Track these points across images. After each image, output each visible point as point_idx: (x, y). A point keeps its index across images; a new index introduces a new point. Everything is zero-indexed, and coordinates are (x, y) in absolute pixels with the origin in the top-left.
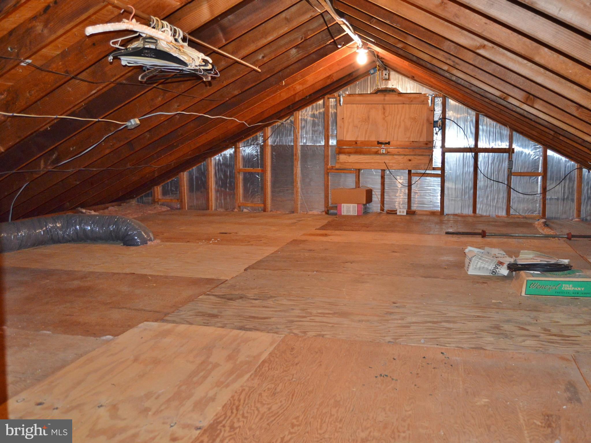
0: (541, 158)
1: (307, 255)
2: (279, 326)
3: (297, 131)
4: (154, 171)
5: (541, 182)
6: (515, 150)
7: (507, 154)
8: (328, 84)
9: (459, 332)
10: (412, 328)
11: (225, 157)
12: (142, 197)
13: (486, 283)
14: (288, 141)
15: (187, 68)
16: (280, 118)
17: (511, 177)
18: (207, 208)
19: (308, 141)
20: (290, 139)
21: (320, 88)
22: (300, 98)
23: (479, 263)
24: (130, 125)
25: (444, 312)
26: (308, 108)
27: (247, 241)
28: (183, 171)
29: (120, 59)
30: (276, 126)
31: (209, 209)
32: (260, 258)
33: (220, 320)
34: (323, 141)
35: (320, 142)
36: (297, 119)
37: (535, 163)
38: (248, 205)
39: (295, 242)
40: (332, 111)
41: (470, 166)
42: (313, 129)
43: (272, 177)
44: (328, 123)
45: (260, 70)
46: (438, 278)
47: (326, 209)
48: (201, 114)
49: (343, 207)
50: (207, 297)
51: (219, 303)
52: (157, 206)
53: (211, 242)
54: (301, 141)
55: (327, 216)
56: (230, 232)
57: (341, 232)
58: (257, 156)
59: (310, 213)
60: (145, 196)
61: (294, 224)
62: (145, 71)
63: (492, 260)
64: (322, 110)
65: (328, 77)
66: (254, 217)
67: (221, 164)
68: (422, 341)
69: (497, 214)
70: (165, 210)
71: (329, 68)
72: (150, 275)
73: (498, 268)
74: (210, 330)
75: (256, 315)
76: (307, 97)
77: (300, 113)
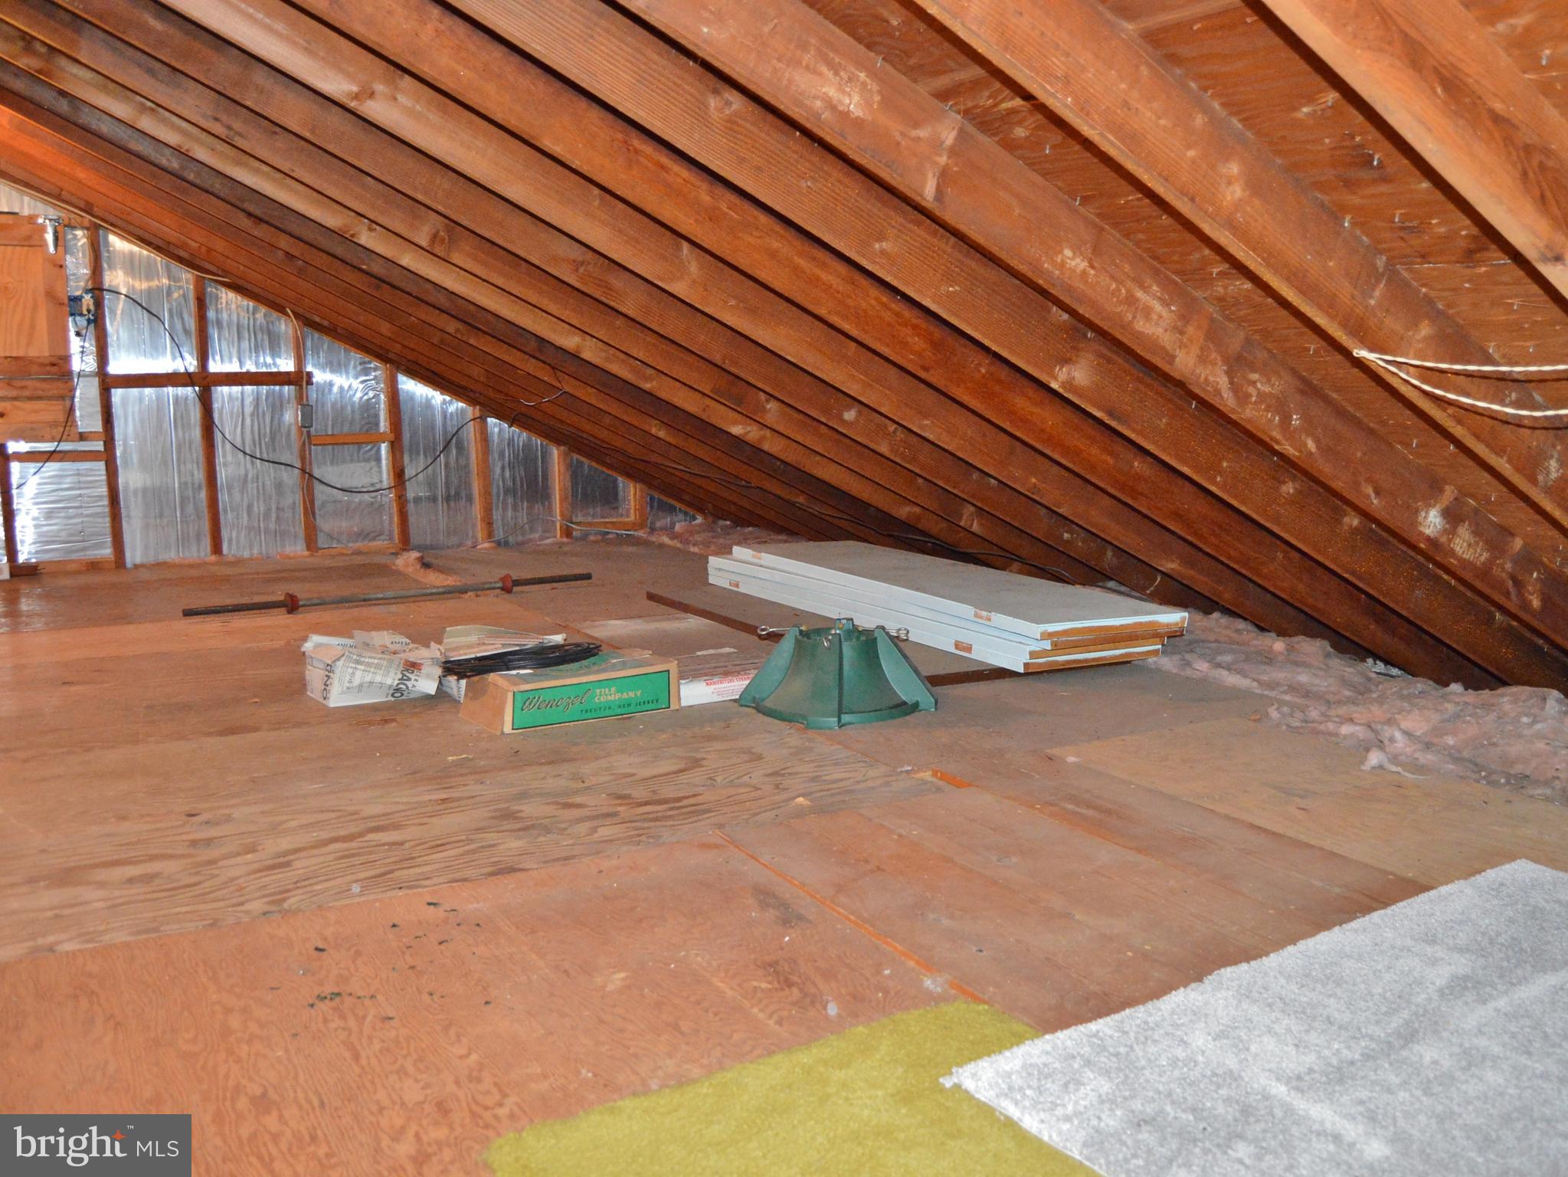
0: (382, 396)
5: (387, 459)
6: (314, 380)
7: (292, 388)
9: (426, 846)
10: (297, 864)
13: (393, 720)
17: (310, 450)
23: (358, 674)
25: (348, 808)
37: (368, 407)
41: (189, 424)
46: (256, 729)
63: (391, 661)
68: (356, 888)
69: (279, 550)
73: (409, 679)
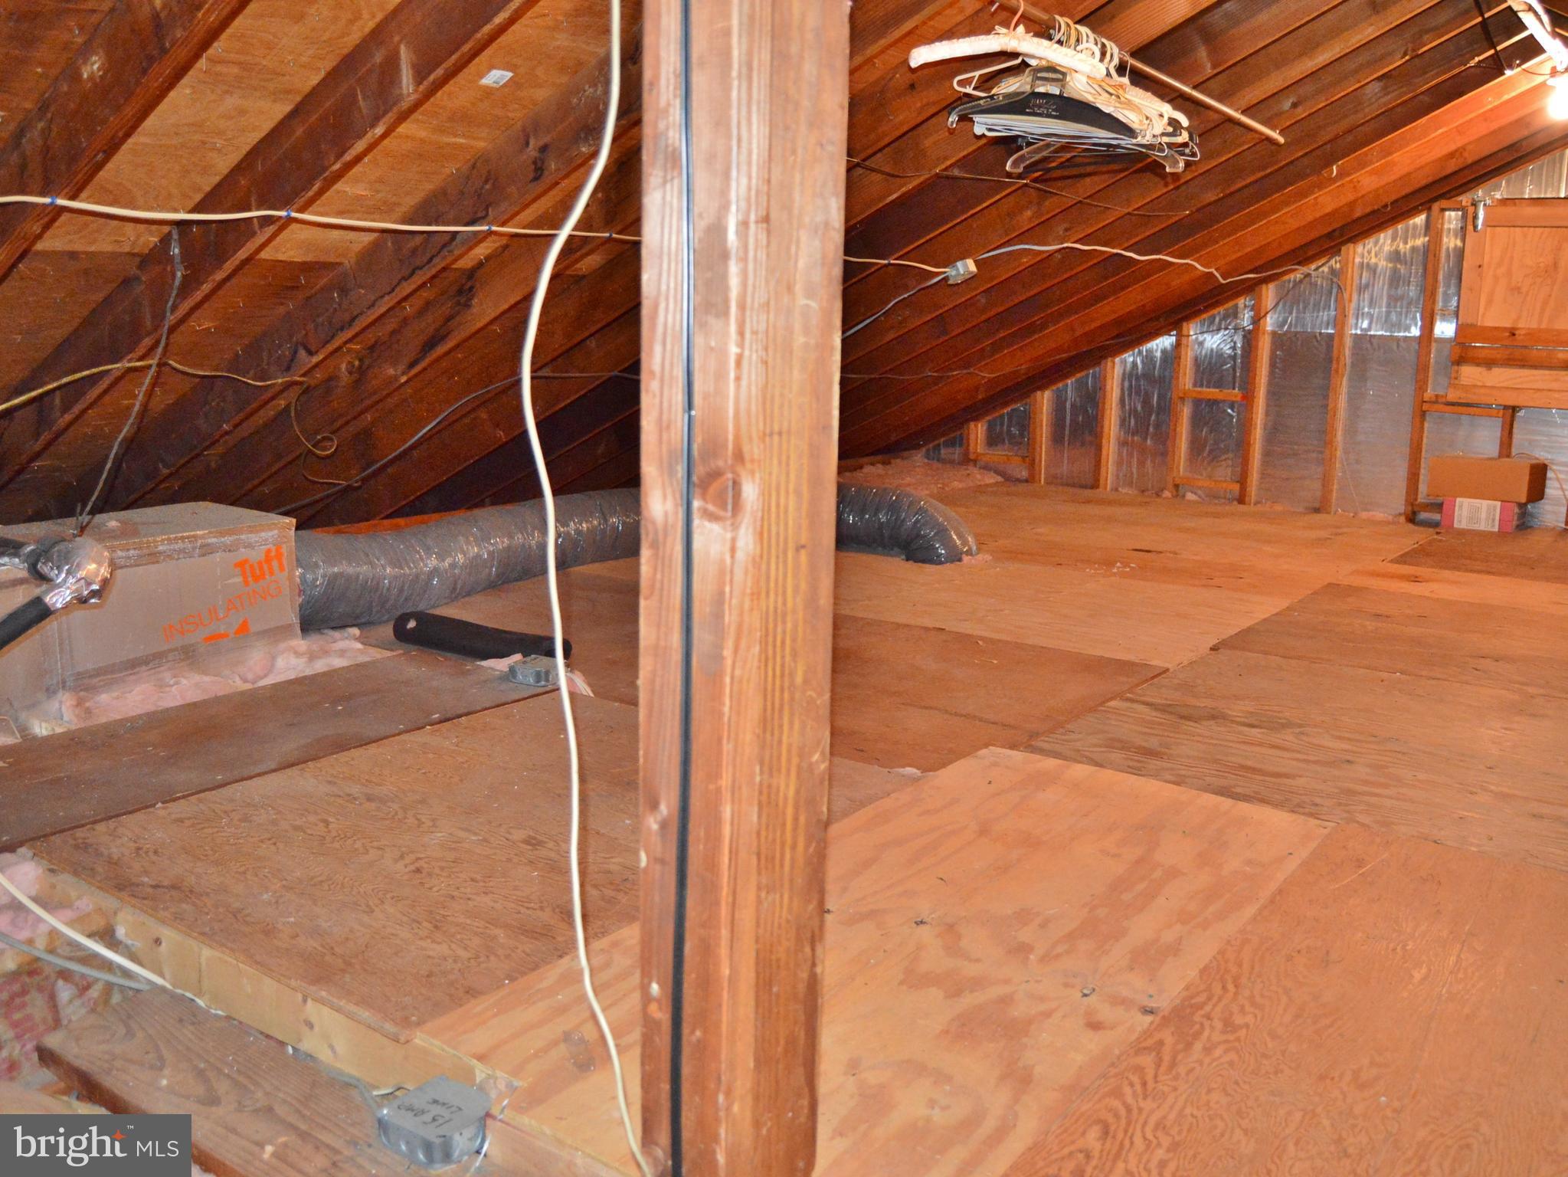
1: (1370, 628)
2: (1318, 800)
3: (1346, 296)
4: (977, 389)
8: (1449, 171)
11: (1149, 358)
12: (937, 447)
14: (1320, 322)
15: (1134, 141)
16: (1305, 261)
18: (1095, 485)
19: (1374, 325)
20: (1325, 318)
21: (1423, 183)
22: (1368, 210)
24: (955, 276)
26: (1382, 235)
27: (1203, 575)
28: (1042, 388)
29: (972, 121)
30: (1289, 281)
31: (1097, 487)
32: (1246, 623)
33: (1169, 765)
34: (1416, 325)
35: (1408, 329)
36: (1350, 265)
38: (1200, 484)
39: (1333, 590)
40: (1450, 242)
42: (1393, 292)
43: (1267, 414)
44: (1436, 280)
45: (1282, 140)
47: (1410, 508)
48: (1115, 251)
49: (1461, 507)
50: (1128, 704)
51: (1161, 724)
52: (972, 469)
53: (1115, 570)
54: (1357, 324)
55: (1411, 526)
56: (1160, 549)
57: (1457, 573)
58: (1234, 358)
59: (1364, 515)
60: (947, 444)
61: (1320, 542)
62: (1020, 148)
64: (1420, 241)
65: (1451, 155)
66: (1217, 515)
67: (1138, 378)
70: (992, 481)
71: (1459, 130)
72: (982, 638)
74: (1148, 786)
75: (1258, 766)
76: (1386, 206)
77: (1360, 248)
